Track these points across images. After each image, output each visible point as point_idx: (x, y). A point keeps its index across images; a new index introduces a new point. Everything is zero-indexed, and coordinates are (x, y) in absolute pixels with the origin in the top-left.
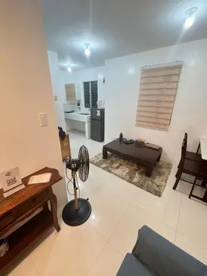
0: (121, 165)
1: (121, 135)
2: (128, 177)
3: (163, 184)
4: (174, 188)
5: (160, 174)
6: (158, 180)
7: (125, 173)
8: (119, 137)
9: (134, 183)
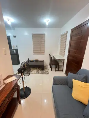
0: (32, 70)
1: (28, 59)
2: (37, 73)
3: (48, 71)
4: (51, 71)
5: (46, 68)
6: (46, 70)
7: (35, 72)
8: (27, 60)
9: (40, 74)
